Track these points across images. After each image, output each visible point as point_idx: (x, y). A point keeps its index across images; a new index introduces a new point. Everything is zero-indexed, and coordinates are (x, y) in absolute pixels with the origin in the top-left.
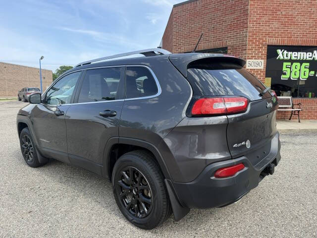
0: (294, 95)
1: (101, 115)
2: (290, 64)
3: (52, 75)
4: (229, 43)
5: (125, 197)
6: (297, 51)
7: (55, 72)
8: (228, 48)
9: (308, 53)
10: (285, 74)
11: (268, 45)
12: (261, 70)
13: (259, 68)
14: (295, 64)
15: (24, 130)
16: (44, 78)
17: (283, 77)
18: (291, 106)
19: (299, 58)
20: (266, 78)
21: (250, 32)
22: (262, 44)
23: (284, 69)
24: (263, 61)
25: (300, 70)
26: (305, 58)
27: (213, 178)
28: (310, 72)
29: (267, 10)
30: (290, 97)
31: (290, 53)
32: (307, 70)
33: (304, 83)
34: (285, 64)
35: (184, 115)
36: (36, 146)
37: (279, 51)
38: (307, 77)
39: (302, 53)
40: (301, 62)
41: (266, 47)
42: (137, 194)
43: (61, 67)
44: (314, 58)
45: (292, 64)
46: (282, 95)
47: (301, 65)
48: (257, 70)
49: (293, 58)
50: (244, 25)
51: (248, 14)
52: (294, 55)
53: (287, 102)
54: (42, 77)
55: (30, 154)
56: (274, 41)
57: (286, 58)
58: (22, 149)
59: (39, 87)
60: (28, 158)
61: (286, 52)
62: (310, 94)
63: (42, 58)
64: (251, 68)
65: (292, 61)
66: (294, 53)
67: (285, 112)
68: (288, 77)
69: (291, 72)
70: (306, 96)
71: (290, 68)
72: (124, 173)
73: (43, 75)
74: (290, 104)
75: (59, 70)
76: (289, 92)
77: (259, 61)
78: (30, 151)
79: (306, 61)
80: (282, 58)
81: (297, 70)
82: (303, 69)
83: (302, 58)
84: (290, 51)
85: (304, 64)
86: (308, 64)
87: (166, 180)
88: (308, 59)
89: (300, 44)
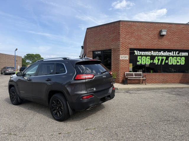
0: (143, 72)
1: (46, 80)
2: (141, 57)
3: (21, 59)
4: (112, 47)
5: (54, 111)
6: (144, 52)
7: (23, 57)
8: (112, 50)
9: (149, 52)
10: (139, 62)
11: (130, 49)
12: (127, 60)
13: (126, 59)
14: (143, 57)
15: (12, 88)
16: (17, 61)
17: (138, 63)
18: (142, 77)
19: (145, 54)
20: (130, 64)
21: (121, 42)
22: (127, 48)
23: (138, 59)
24: (128, 56)
25: (146, 60)
26: (148, 54)
27: (81, 99)
28: (150, 61)
29: (129, 33)
30: (141, 73)
31: (140, 52)
32: (149, 60)
33: (148, 66)
34: (138, 57)
35: (73, 79)
36: (18, 95)
37: (135, 51)
38: (149, 63)
39: (146, 52)
40: (146, 56)
41: (129, 49)
42: (58, 109)
43: (27, 55)
44: (152, 55)
45: (142, 57)
46: (138, 72)
47: (146, 57)
48: (125, 60)
49: (142, 54)
50: (118, 39)
51: (120, 35)
52: (143, 53)
53: (140, 75)
54: (16, 60)
55: (14, 99)
56: (132, 47)
57: (139, 54)
58: (10, 97)
59: (13, 66)
60: (13, 101)
61: (138, 52)
62: (152, 71)
63: (16, 50)
64: (122, 59)
65: (142, 56)
66: (142, 52)
67: (140, 79)
68: (140, 63)
69: (142, 61)
70: (150, 72)
71: (141, 59)
72: (54, 101)
73: (16, 59)
74: (141, 76)
75: (26, 56)
76: (141, 70)
77: (126, 56)
78: (15, 97)
79: (148, 56)
80: (137, 54)
81: (145, 60)
82: (147, 60)
83: (146, 54)
84: (141, 51)
85: (148, 57)
86: (149, 57)
87: (67, 102)
88: (149, 55)
89: (145, 48)
